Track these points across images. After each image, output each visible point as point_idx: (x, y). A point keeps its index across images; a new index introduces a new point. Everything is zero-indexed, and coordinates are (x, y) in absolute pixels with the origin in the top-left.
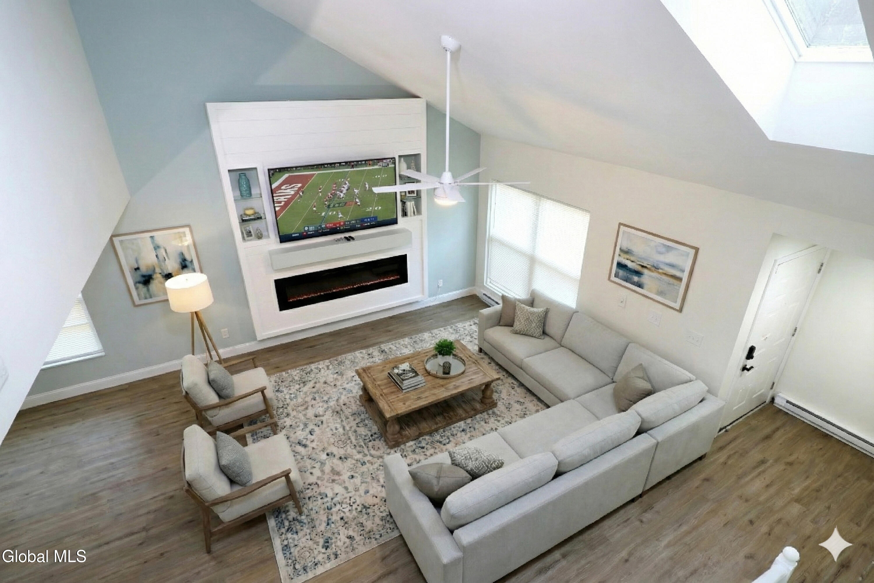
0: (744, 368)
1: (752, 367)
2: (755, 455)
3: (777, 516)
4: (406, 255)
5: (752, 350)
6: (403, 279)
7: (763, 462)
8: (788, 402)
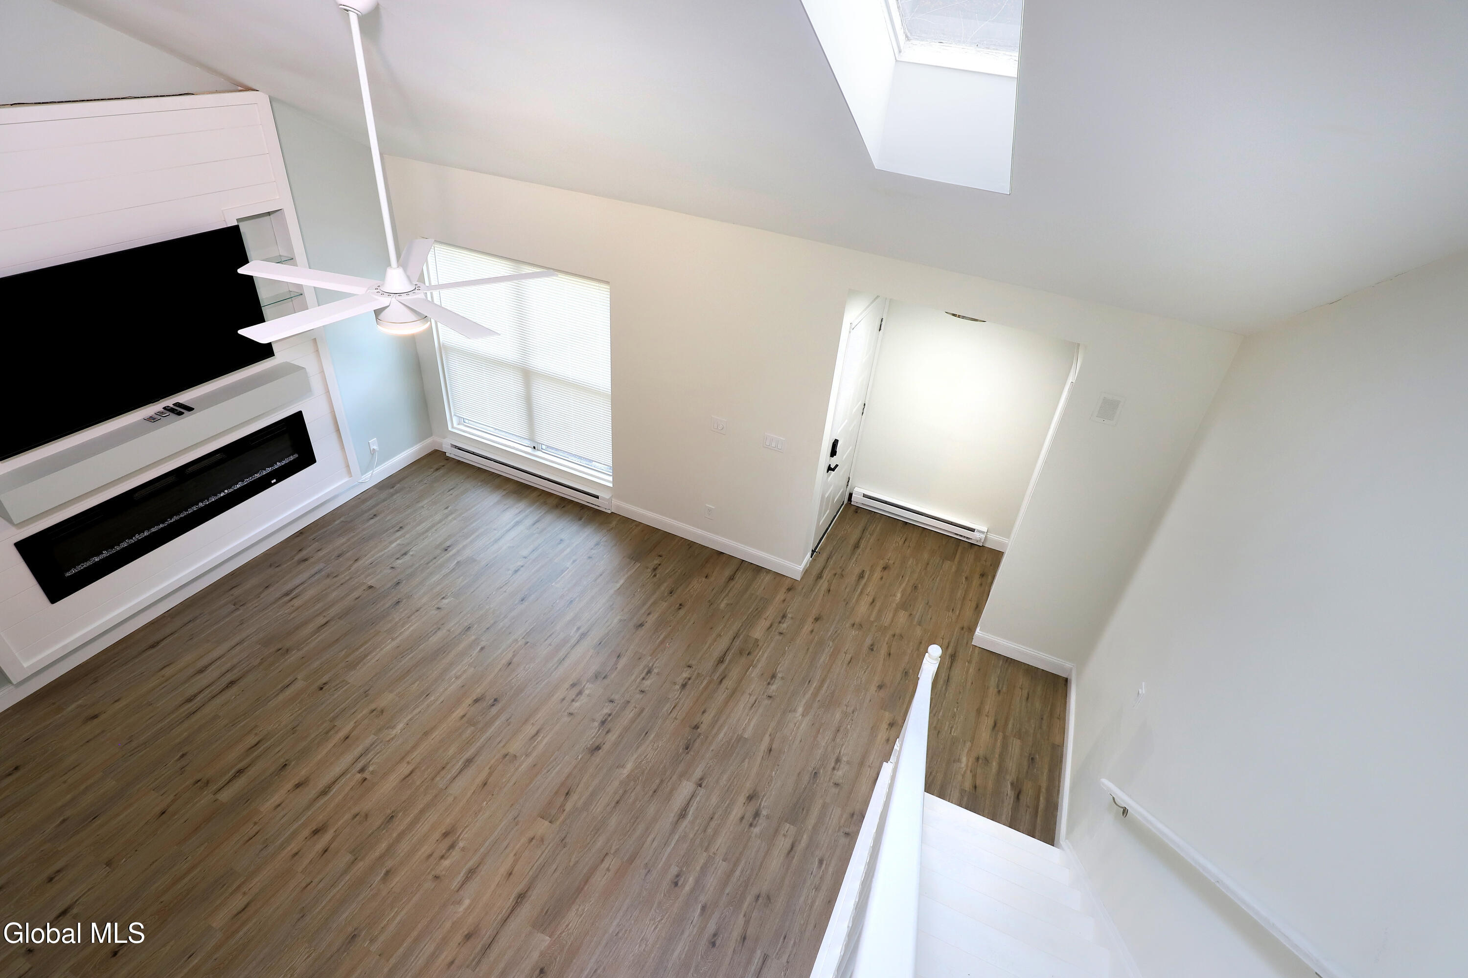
0: (830, 469)
1: (837, 466)
2: (854, 569)
3: (891, 633)
4: (300, 412)
5: (835, 444)
6: (306, 458)
7: (861, 576)
8: (865, 496)
